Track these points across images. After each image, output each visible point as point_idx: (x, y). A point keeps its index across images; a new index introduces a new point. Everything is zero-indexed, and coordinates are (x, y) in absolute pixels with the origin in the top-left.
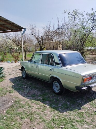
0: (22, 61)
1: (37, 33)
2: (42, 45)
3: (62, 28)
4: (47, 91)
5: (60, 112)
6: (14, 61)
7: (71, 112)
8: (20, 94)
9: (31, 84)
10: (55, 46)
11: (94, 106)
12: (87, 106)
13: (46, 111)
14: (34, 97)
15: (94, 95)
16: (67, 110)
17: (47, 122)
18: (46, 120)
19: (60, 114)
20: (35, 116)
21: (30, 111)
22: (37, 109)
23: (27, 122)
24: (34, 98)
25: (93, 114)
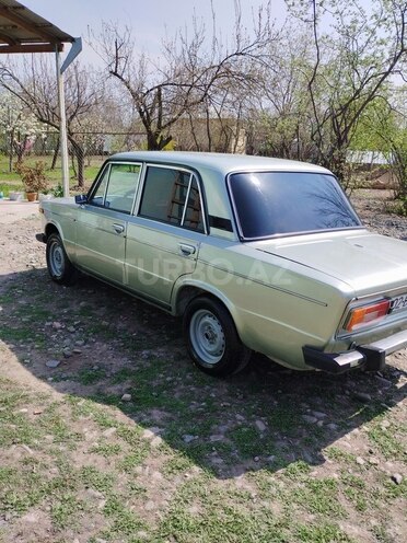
0: (62, 195)
1: (137, 69)
2: (159, 127)
3: (254, 53)
4: (159, 353)
5: (218, 476)
6: (21, 195)
7: (272, 479)
8: (22, 361)
9: (85, 311)
10: (216, 140)
11: (387, 447)
12: (351, 443)
13: (144, 466)
14: (90, 380)
15: (383, 385)
16: (250, 463)
17: (142, 534)
18: (139, 524)
19: (213, 486)
20: (81, 495)
21: (58, 464)
22: (96, 451)
23: (32, 531)
24: (91, 389)
25: (383, 490)
